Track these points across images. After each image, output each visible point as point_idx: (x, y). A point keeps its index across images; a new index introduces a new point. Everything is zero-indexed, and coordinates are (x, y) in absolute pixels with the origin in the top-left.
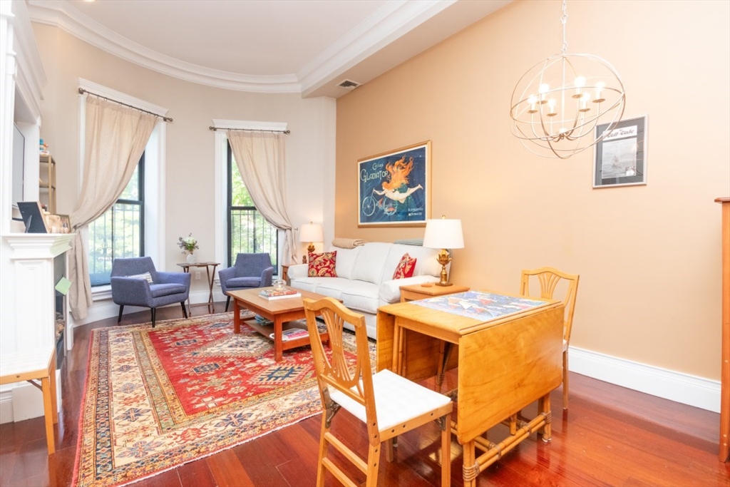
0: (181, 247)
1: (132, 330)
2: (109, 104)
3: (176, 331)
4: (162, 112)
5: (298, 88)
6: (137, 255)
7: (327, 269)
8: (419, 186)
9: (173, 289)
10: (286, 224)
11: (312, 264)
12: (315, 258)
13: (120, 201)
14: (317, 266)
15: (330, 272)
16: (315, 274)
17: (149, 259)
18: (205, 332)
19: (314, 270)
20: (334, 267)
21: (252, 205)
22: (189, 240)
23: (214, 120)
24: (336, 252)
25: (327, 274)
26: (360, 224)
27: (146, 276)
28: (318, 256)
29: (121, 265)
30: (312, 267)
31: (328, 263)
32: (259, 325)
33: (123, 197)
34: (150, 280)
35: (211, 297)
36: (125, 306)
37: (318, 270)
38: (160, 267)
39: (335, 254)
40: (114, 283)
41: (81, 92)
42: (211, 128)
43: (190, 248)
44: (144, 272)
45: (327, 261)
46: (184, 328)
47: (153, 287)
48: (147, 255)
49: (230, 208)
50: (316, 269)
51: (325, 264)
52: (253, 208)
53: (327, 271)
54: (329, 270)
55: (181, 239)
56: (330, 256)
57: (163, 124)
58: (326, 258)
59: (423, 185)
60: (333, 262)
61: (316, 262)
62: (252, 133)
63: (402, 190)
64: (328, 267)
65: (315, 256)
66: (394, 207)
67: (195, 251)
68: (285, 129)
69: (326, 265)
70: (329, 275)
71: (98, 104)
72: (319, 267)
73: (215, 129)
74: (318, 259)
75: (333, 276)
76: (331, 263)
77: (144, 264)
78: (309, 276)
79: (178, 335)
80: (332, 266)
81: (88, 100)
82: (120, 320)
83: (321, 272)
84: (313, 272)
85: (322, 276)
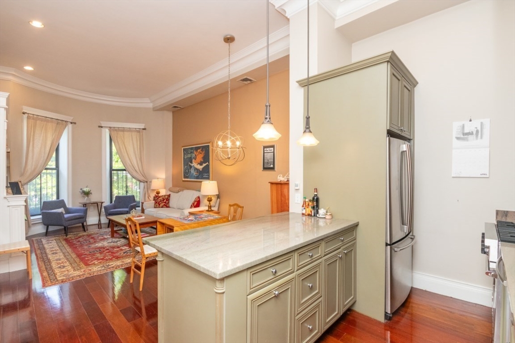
0: (82, 194)
1: (55, 238)
2: (40, 118)
3: (79, 237)
4: (70, 119)
5: (151, 105)
6: (54, 198)
8: (207, 163)
9: (77, 217)
10: (144, 179)
11: (156, 201)
12: (158, 198)
14: (159, 202)
15: (166, 205)
16: (158, 206)
17: (63, 201)
18: (95, 238)
19: (157, 204)
20: (169, 203)
21: (124, 168)
22: (86, 189)
23: (101, 122)
24: (170, 194)
26: (184, 179)
27: (61, 210)
28: (160, 197)
29: (46, 205)
30: (156, 203)
31: (165, 201)
32: (124, 232)
33: (48, 167)
34: (64, 212)
35: (100, 220)
36: (50, 227)
37: (159, 204)
38: (69, 205)
39: (169, 196)
40: (43, 214)
41: (24, 113)
42: (99, 127)
43: (87, 194)
44: (60, 208)
46: (83, 236)
47: (66, 216)
48: (61, 198)
49: (111, 170)
51: (163, 201)
53: (164, 205)
55: (81, 189)
56: (166, 197)
57: (70, 126)
58: (164, 198)
59: (209, 163)
60: (168, 200)
61: (159, 200)
62: (123, 130)
63: (201, 164)
64: (165, 202)
66: (198, 172)
67: (90, 195)
68: (143, 127)
70: (166, 207)
71: (33, 119)
73: (102, 127)
74: (160, 198)
75: (168, 207)
76: (167, 200)
77: (60, 203)
78: (155, 208)
79: (81, 239)
80: (167, 202)
81: (28, 118)
82: (47, 234)
83: (161, 205)
84: (157, 206)
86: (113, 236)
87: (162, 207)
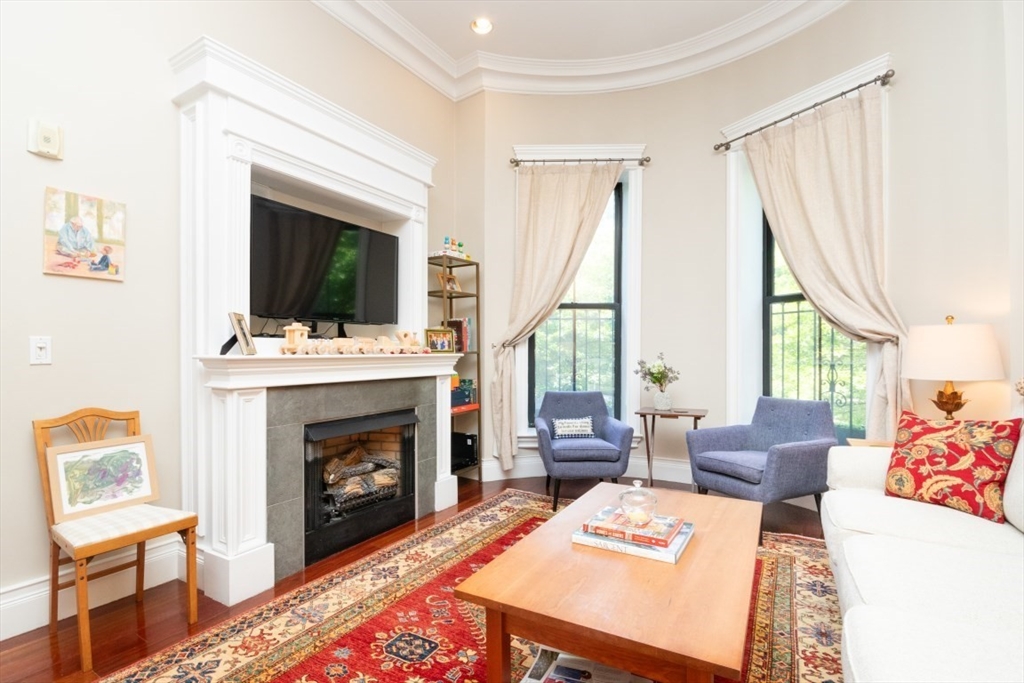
2: (549, 167)
4: (637, 152)
7: (958, 481)
10: (879, 327)
11: (902, 452)
12: (916, 436)
14: (919, 463)
15: (969, 497)
16: (909, 487)
19: (904, 473)
20: (998, 482)
22: (656, 366)
24: (1019, 423)
25: (954, 500)
27: (582, 423)
30: (903, 462)
31: (966, 462)
34: (588, 431)
37: (919, 480)
42: (719, 147)
43: (659, 379)
45: (964, 453)
49: (769, 299)
50: (915, 473)
51: (951, 460)
53: (956, 490)
54: (967, 487)
56: (988, 436)
58: (962, 441)
60: (995, 458)
61: (919, 452)
64: (966, 475)
65: (917, 429)
69: (955, 468)
70: (964, 504)
72: (924, 470)
73: (727, 146)
74: (927, 439)
76: (981, 460)
78: (889, 493)
80: (984, 473)
83: (931, 487)
84: (903, 483)
85: (935, 502)
87: (939, 501)
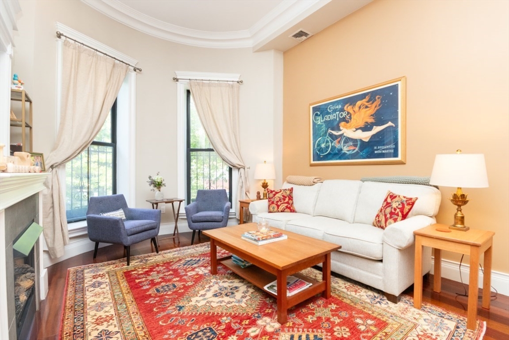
0: (150, 185)
2: (86, 50)
4: (133, 62)
5: (250, 44)
6: (110, 193)
7: (286, 205)
8: (390, 124)
9: (146, 226)
10: (242, 164)
11: (272, 200)
12: (274, 195)
13: (94, 143)
14: (277, 202)
15: (289, 208)
16: (276, 209)
17: (122, 197)
19: (274, 205)
20: (293, 203)
21: (211, 147)
22: (157, 178)
23: (177, 72)
24: (292, 188)
25: (286, 210)
26: (312, 162)
27: (119, 214)
28: (277, 193)
29: (97, 204)
30: (273, 203)
31: (287, 199)
33: (95, 140)
34: (124, 217)
36: (100, 243)
37: (278, 206)
38: (131, 204)
39: (291, 190)
40: (90, 221)
41: (59, 36)
42: (174, 79)
43: (158, 185)
44: (117, 209)
45: (286, 197)
47: (129, 225)
48: (119, 192)
49: (189, 150)
50: (277, 205)
51: (284, 200)
52: (212, 150)
53: (287, 207)
54: (289, 206)
55: (150, 177)
56: (288, 192)
57: (133, 74)
58: (284, 194)
60: (291, 198)
61: (276, 199)
62: (210, 84)
64: (288, 203)
65: (274, 193)
66: (355, 146)
67: (162, 188)
69: (285, 202)
70: (289, 210)
71: (75, 48)
72: (279, 203)
73: (177, 80)
74: (277, 195)
75: (293, 211)
76: (289, 199)
77: (118, 202)
78: (270, 212)
80: (291, 202)
81: (65, 44)
82: (95, 256)
83: (281, 208)
84: (274, 208)
85: (282, 211)
86: (214, 272)
